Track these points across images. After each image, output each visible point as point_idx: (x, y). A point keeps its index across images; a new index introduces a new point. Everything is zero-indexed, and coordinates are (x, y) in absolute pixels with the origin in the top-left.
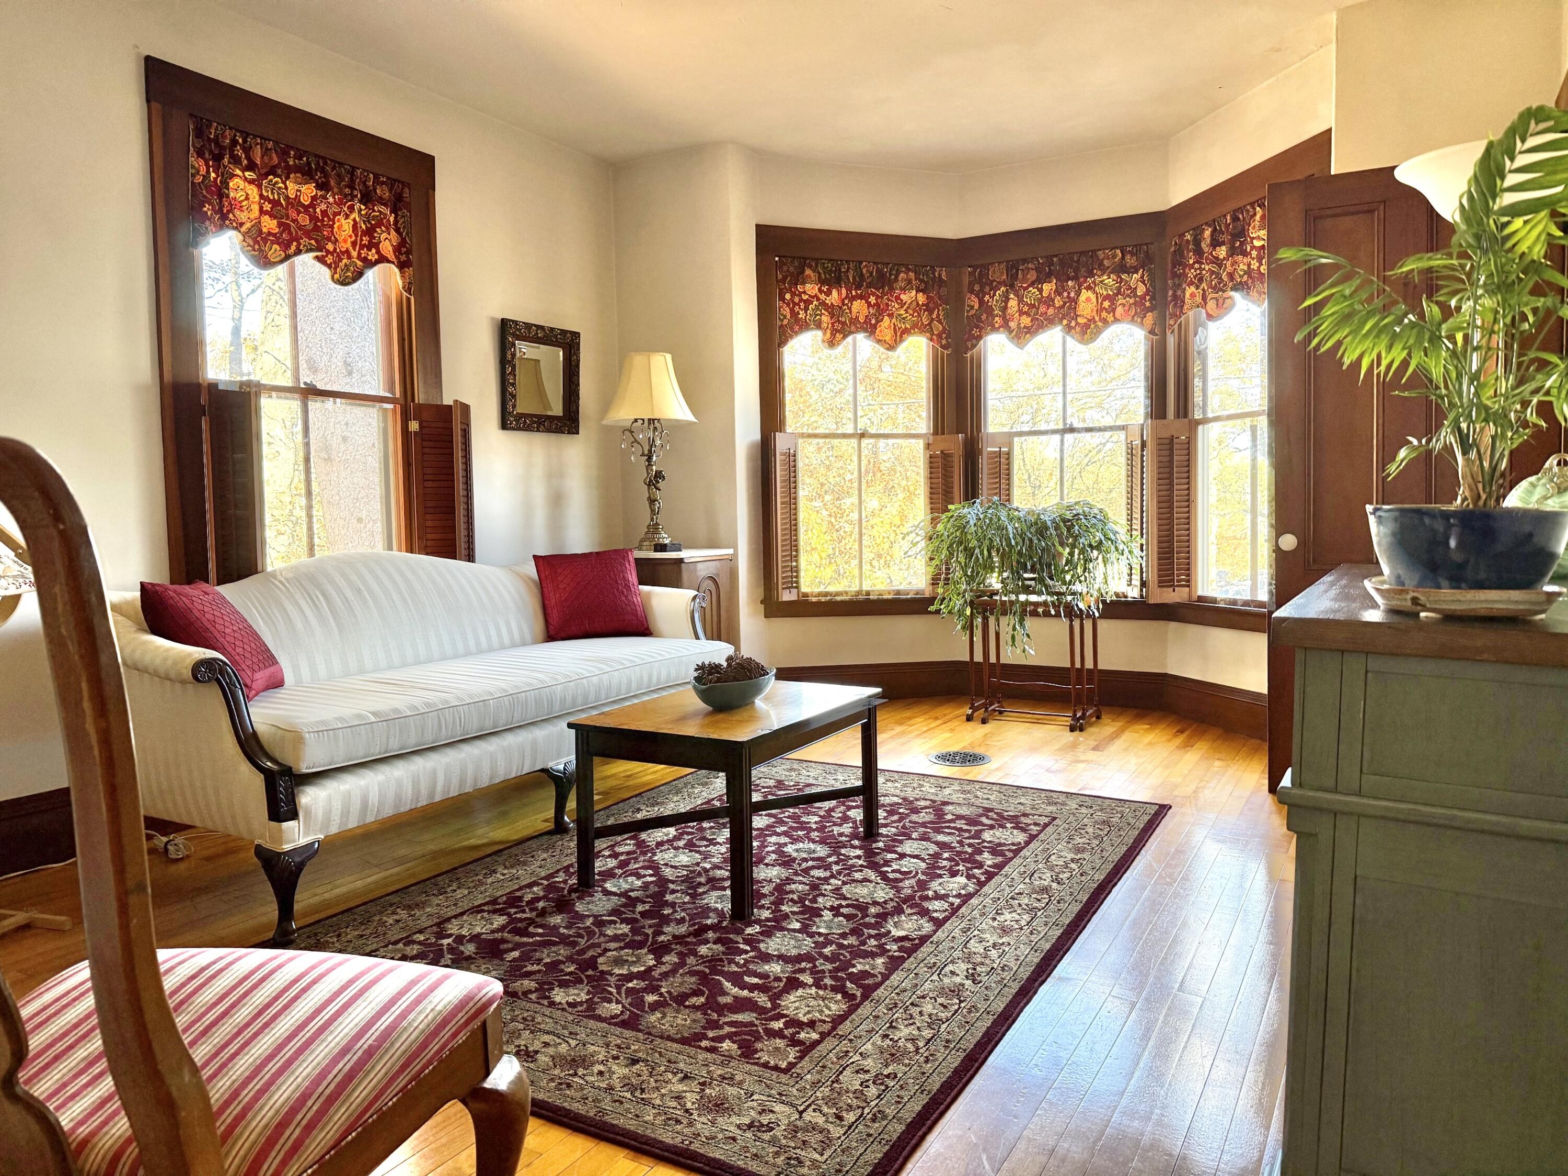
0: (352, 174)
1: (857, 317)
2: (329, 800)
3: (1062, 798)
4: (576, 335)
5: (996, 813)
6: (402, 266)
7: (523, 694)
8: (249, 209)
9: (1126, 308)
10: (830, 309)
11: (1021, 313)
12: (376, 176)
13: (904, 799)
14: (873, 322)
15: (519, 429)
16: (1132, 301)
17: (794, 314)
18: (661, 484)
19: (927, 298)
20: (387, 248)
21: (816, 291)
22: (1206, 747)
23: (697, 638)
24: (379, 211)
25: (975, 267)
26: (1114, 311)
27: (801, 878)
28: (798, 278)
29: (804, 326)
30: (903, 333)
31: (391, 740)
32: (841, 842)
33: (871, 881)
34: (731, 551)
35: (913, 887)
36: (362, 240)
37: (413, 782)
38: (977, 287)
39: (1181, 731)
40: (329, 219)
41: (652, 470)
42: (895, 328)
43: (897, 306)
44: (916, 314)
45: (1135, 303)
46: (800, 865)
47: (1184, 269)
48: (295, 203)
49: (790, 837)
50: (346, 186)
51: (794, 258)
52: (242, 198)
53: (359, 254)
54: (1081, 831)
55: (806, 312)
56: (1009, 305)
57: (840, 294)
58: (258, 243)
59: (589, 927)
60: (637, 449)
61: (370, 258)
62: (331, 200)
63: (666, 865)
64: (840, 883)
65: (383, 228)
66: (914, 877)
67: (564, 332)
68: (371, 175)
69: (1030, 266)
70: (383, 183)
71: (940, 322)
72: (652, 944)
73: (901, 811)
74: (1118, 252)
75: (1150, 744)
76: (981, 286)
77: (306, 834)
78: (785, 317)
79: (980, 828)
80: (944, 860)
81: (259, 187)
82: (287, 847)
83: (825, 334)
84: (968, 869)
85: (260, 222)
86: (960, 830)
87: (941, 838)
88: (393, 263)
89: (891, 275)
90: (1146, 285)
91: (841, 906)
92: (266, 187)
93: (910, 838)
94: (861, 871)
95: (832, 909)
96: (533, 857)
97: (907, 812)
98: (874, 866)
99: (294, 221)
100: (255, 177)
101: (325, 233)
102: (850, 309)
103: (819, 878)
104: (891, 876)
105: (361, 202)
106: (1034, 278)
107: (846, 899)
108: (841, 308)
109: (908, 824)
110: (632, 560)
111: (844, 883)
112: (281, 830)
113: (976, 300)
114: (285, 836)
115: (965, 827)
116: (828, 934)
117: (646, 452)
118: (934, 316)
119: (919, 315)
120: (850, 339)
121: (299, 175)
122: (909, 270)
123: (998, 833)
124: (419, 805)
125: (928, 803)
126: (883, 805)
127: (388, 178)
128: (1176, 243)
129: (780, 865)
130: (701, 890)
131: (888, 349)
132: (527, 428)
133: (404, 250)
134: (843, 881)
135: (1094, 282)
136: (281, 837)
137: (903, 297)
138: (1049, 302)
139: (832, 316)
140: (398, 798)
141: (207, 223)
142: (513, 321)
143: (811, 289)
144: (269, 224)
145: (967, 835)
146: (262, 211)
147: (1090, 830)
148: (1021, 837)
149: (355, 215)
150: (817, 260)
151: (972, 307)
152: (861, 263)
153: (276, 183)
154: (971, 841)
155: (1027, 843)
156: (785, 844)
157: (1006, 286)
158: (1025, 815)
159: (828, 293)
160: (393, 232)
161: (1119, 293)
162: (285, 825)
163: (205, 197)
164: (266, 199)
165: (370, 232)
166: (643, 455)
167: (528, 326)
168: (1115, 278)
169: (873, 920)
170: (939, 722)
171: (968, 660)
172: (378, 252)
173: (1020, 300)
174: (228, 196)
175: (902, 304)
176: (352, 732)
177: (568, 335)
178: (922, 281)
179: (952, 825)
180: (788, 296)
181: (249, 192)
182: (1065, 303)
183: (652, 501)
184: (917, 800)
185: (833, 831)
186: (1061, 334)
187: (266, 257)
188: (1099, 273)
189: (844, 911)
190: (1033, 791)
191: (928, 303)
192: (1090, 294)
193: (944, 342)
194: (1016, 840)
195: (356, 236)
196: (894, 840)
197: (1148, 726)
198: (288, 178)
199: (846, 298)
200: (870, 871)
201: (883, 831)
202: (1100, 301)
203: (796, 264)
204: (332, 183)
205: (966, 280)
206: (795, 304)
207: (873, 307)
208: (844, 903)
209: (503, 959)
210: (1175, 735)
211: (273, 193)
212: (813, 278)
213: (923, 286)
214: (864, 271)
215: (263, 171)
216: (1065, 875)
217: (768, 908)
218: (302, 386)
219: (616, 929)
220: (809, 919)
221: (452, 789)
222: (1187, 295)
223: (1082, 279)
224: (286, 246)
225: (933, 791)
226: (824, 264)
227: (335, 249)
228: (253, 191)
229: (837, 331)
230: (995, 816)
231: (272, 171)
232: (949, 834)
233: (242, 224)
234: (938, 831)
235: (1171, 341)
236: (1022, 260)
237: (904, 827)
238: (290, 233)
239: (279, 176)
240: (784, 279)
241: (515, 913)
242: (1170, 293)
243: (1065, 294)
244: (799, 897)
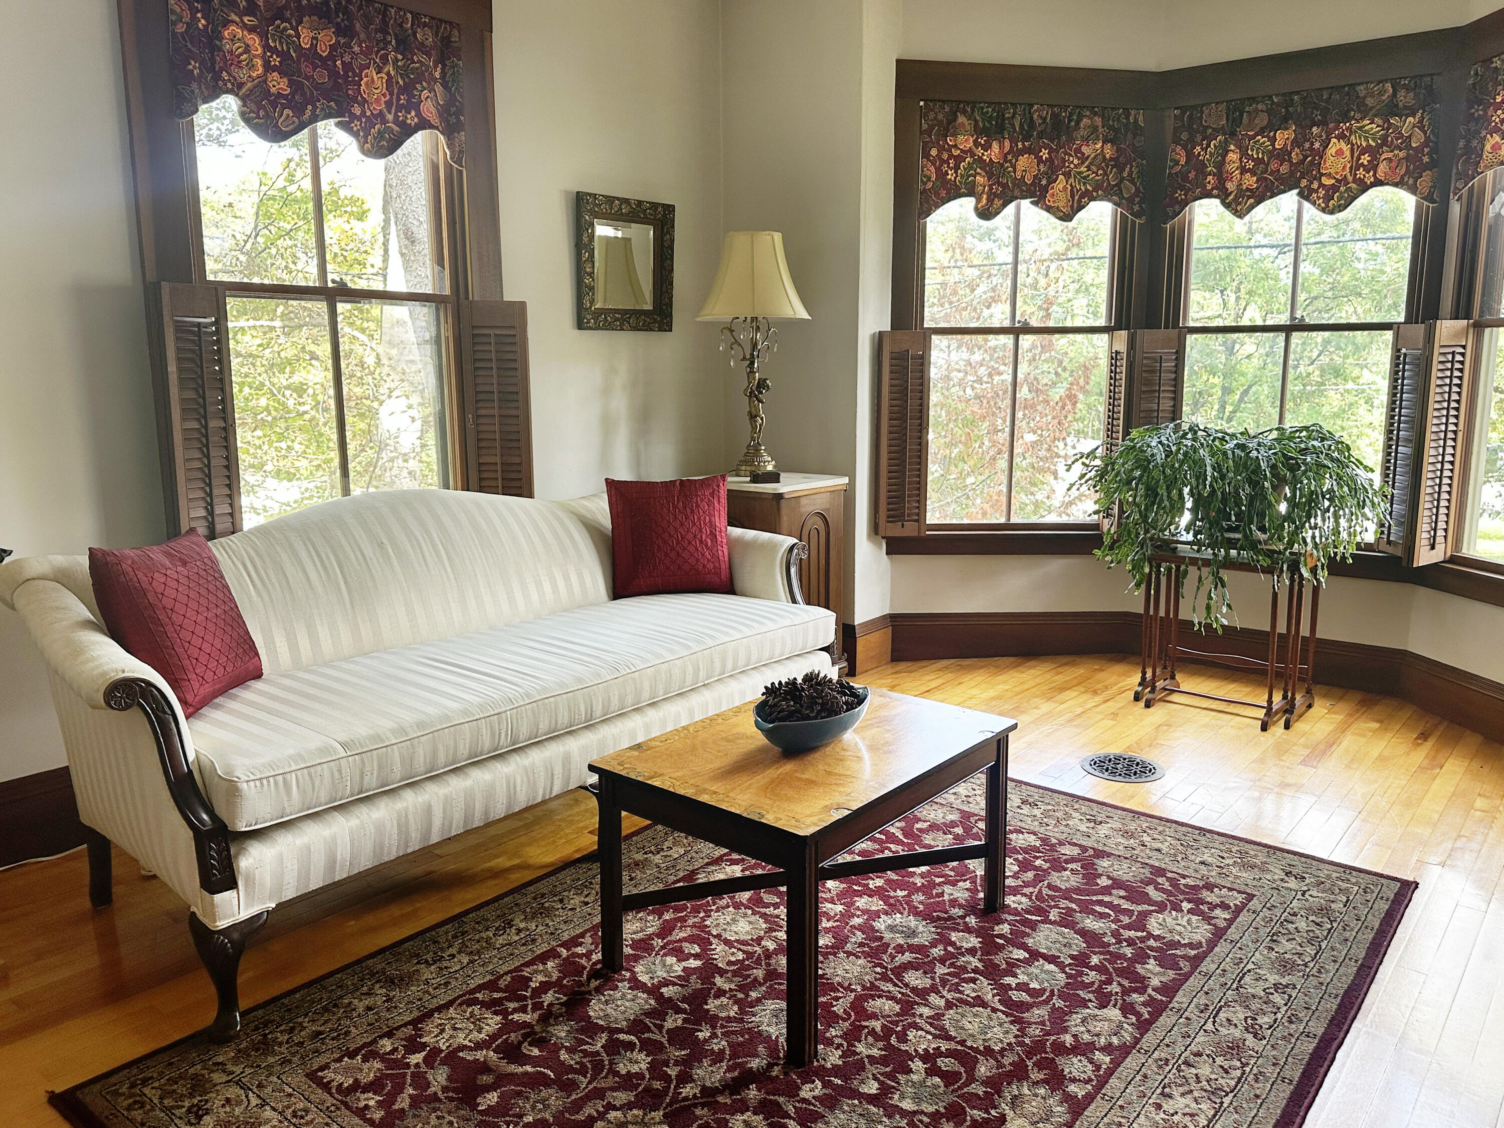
0: (384, 15)
1: (1023, 177)
2: (281, 858)
3: (1261, 858)
4: (670, 209)
5: (1168, 879)
6: (450, 131)
7: (552, 700)
8: (251, 67)
9: (1393, 164)
10: (990, 169)
11: (1243, 170)
12: (416, 16)
13: (1045, 841)
14: (1044, 182)
15: (598, 328)
16: (1402, 154)
17: (941, 175)
18: (765, 395)
19: (1117, 151)
20: (429, 109)
21: (970, 144)
22: (1462, 770)
23: (794, 601)
24: (419, 61)
25: (1183, 109)
26: (1375, 168)
27: (891, 988)
28: (948, 128)
29: (954, 194)
30: (1082, 196)
31: (366, 779)
32: (950, 918)
33: (984, 1005)
34: (846, 480)
35: (1043, 1023)
36: (399, 99)
37: (399, 825)
38: (1184, 136)
39: (1424, 736)
40: (355, 74)
41: (754, 378)
42: (1072, 191)
43: (1076, 162)
44: (1100, 172)
45: (1407, 158)
46: (893, 957)
47: (1485, 111)
48: (311, 55)
49: (886, 899)
50: (377, 31)
51: (944, 102)
52: (240, 50)
53: (396, 117)
54: (1290, 926)
55: (956, 172)
56: (1228, 159)
57: (1001, 147)
58: (264, 107)
59: (597, 1053)
60: (737, 351)
61: (409, 121)
62: (356, 49)
63: (718, 936)
64: (942, 1003)
65: (424, 84)
66: (1046, 1002)
67: (654, 206)
68: (409, 16)
69: (1260, 106)
70: (425, 25)
71: (1132, 181)
72: (670, 1104)
73: (1038, 862)
74: (1388, 86)
75: (1381, 758)
76: (1190, 134)
77: (248, 906)
78: (929, 179)
79: (1146, 907)
80: (1092, 968)
81: (264, 36)
82: (222, 924)
83: (978, 201)
84: (1126, 992)
85: (265, 81)
86: (1116, 909)
87: (1090, 923)
88: (437, 128)
89: (1070, 121)
90: (1425, 133)
91: (938, 1053)
92: (272, 35)
93: (1047, 921)
94: (974, 980)
95: (926, 1057)
96: (561, 901)
97: (1046, 866)
98: (992, 972)
99: (307, 78)
100: (256, 22)
101: (350, 92)
102: (1014, 167)
103: (914, 990)
104: (1015, 995)
105: (396, 50)
106: (1265, 122)
107: (949, 1038)
108: (1002, 165)
109: (1045, 891)
110: (723, 494)
111: (949, 1005)
112: (212, 903)
113: (1183, 153)
114: (219, 911)
115: (1126, 905)
116: (915, 1113)
117: (748, 357)
118: (1125, 174)
119: (1105, 173)
120: (1011, 208)
121: (315, 18)
122: (1095, 114)
123: (1169, 918)
124: (410, 850)
125: (1076, 851)
126: (1015, 851)
127: (432, 18)
128: (1476, 74)
129: (866, 955)
130: (754, 994)
131: (1061, 219)
132: (609, 327)
133: (453, 109)
134: (947, 1001)
135: (1349, 129)
136: (214, 914)
137: (1084, 149)
138: (1283, 155)
139: (990, 175)
140: (379, 847)
141: (194, 86)
142: (590, 194)
143: (965, 141)
144: (278, 84)
145: (1126, 920)
146: (267, 67)
147: (1302, 925)
148: (1201, 932)
149: (390, 68)
150: (974, 104)
151: (1177, 163)
152: (1031, 106)
153: (285, 29)
154: (1132, 933)
155: (1212, 944)
156: (877, 915)
157: (1224, 134)
158: (1210, 887)
159: (987, 147)
160: (438, 88)
161: (1384, 142)
162: (218, 897)
163: (190, 50)
164: (273, 50)
165: (408, 89)
166: (744, 359)
167: (610, 200)
168: (1380, 122)
169: (980, 1090)
170: (1098, 699)
171: (1141, 611)
172: (419, 114)
173: (1244, 153)
174: (220, 49)
175: (1083, 159)
176: (310, 774)
177: (660, 209)
178: (1110, 128)
179: (1107, 899)
180: (934, 152)
181: (250, 43)
182: (1306, 157)
183: (753, 417)
184: (1061, 843)
185: (942, 894)
186: (1296, 198)
187: (276, 125)
188: (1358, 116)
189: (944, 1063)
190: (1222, 839)
191: (1118, 158)
192: (1343, 145)
193: (1136, 208)
194: (1197, 937)
195: (391, 94)
196: (1025, 922)
197: (1376, 725)
198: (300, 22)
199: (1008, 153)
200: (985, 982)
201: (1010, 900)
202: (1356, 155)
203: (947, 109)
204: (358, 26)
205: (1170, 124)
206: (943, 162)
207: (1045, 163)
208: (944, 1046)
209: (474, 1106)
210: (1416, 745)
211: (281, 43)
212: (968, 128)
213: (1111, 135)
214: (1035, 116)
215: (268, 15)
216: (1266, 1019)
217: (839, 1046)
218: (330, 285)
219: (631, 1061)
220: (891, 1076)
221: (454, 826)
222: (1488, 147)
223: (1331, 125)
224: (299, 110)
225: (1083, 828)
226: (982, 108)
227: (363, 113)
228: (254, 41)
229: (996, 195)
230: (1167, 886)
231: (279, 14)
232: (1102, 916)
233: (241, 85)
234: (1086, 909)
235: (1456, 209)
236: (1249, 99)
237: (1040, 896)
238: (303, 94)
239: (288, 21)
240: (931, 128)
241: (515, 1010)
242: (1462, 144)
243: (1307, 145)
244: (884, 1026)
